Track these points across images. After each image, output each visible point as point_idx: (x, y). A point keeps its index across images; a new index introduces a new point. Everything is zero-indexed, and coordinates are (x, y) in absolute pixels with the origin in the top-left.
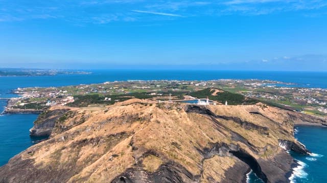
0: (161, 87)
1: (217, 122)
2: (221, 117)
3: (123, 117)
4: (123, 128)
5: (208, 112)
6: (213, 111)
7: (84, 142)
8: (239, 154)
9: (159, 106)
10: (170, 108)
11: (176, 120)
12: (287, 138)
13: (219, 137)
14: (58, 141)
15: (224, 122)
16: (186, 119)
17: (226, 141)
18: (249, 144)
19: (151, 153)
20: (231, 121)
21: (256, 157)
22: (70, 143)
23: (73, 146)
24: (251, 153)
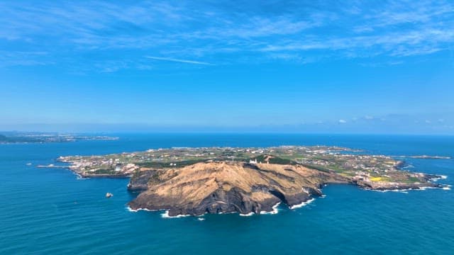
0: (215, 155)
1: (261, 174)
2: (264, 171)
3: (205, 170)
4: (206, 176)
5: (256, 168)
6: (259, 167)
7: (184, 184)
8: (275, 192)
9: (226, 163)
10: (233, 165)
11: (237, 171)
12: (309, 186)
13: (262, 182)
14: (169, 184)
15: (266, 174)
16: (243, 171)
17: (267, 184)
18: (281, 186)
19: (226, 183)
20: (270, 173)
21: (284, 193)
22: (175, 185)
23: (178, 186)
24: (282, 191)
